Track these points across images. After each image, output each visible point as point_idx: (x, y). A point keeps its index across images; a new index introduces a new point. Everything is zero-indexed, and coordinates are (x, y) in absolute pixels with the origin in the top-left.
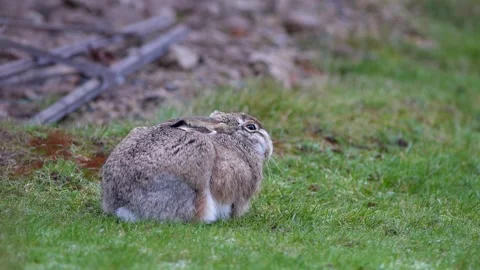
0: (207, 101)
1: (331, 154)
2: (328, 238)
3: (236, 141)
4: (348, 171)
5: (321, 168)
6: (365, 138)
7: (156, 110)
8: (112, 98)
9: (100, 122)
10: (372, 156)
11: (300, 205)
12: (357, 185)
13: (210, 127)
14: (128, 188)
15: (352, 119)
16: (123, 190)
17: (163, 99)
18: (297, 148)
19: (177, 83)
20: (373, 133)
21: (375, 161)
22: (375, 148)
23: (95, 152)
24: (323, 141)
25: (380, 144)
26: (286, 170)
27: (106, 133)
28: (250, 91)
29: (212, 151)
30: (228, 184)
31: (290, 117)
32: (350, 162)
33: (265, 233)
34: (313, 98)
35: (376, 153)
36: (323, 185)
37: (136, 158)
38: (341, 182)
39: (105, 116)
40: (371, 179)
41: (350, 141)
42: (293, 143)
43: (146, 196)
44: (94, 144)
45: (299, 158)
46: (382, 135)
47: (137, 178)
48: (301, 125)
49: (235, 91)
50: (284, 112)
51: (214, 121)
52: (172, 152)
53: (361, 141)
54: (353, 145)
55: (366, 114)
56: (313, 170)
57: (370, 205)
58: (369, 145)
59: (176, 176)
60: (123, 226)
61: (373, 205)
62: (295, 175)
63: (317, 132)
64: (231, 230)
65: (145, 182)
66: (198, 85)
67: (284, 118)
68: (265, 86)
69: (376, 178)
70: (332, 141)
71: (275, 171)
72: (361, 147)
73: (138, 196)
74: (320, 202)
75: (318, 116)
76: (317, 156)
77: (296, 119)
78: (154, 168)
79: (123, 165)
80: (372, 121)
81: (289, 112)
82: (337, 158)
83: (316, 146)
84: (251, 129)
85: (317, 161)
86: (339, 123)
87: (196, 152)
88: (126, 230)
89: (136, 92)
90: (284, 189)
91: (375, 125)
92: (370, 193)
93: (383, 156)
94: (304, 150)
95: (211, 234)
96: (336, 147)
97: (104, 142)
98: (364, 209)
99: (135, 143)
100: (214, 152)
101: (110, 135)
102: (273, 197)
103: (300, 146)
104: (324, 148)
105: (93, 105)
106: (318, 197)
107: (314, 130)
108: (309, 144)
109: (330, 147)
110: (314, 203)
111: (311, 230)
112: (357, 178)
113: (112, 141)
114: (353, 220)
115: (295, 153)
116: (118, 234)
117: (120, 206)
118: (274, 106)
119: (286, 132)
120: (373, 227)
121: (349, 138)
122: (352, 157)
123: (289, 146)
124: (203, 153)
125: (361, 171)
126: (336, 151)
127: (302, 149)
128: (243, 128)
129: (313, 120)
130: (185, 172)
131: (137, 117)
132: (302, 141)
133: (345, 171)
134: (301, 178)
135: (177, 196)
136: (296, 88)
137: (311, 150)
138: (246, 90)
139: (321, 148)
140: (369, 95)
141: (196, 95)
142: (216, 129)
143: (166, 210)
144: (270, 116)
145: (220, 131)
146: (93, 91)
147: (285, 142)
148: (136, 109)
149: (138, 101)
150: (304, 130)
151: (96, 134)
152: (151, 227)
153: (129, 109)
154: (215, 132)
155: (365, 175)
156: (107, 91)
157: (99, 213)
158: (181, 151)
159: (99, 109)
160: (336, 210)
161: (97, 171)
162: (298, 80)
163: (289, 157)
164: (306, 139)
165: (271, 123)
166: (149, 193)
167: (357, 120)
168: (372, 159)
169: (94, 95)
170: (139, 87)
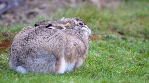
0: (59, 14)
1: (121, 40)
2: (120, 81)
3: (75, 31)
4: (129, 48)
5: (116, 47)
6: (138, 32)
7: (34, 19)
8: (12, 12)
9: (7, 24)
10: (141, 40)
11: (105, 65)
12: (134, 55)
13: (63, 26)
14: (24, 56)
15: (131, 22)
16: (22, 57)
17: (37, 13)
18: (104, 37)
19: (44, 5)
20: (141, 29)
21: (142, 44)
22: (143, 37)
23: (4, 39)
24: (117, 34)
25: (145, 35)
26: (99, 48)
27: (9, 30)
28: (81, 9)
29: (65, 40)
30: (73, 54)
31: (100, 22)
32: (130, 44)
33: (88, 79)
34: (112, 12)
35: (143, 39)
36: (117, 55)
37: (29, 41)
38: (126, 54)
39: (9, 21)
40: (141, 52)
41: (130, 33)
42: (102, 35)
43: (34, 61)
44: (4, 35)
45: (105, 42)
46: (146, 30)
47: (30, 52)
48: (106, 26)
49: (73, 9)
50: (98, 19)
51: (64, 23)
52: (47, 40)
53: (135, 33)
54: (132, 35)
55: (138, 20)
56: (112, 48)
57: (140, 65)
58: (140, 35)
59: (48, 52)
60: (18, 75)
61: (142, 65)
62: (103, 50)
63: (114, 29)
64: (71, 77)
65: (33, 54)
66: (55, 6)
67: (98, 22)
68: (88, 7)
69: (143, 52)
70: (121, 33)
71: (93, 48)
72: (136, 37)
73: (29, 61)
74: (115, 63)
75: (115, 21)
76: (114, 41)
77: (104, 23)
78: (38, 47)
79: (22, 45)
80: (141, 24)
81: (100, 19)
82: (123, 42)
83: (113, 36)
84: (81, 25)
85: (114, 43)
86: (124, 25)
87: (58, 40)
88: (19, 78)
89: (24, 10)
90: (97, 57)
91: (143, 26)
92: (140, 59)
93: (147, 41)
94: (108, 38)
95: (61, 79)
96: (123, 36)
97: (8, 34)
98: (137, 67)
99: (27, 34)
100: (66, 41)
101: (11, 31)
102: (92, 61)
103: (105, 36)
104: (117, 37)
105: (3, 16)
106: (114, 61)
107: (112, 28)
108: (110, 35)
109: (120, 37)
110: (112, 64)
111: (111, 77)
112: (134, 52)
113: (12, 34)
114: (132, 72)
115: (103, 40)
116: (15, 80)
117: (19, 65)
118: (92, 17)
119: (99, 29)
120: (142, 76)
121: (130, 32)
122: (131, 42)
123: (100, 36)
124: (61, 41)
125: (136, 48)
126: (123, 39)
127: (106, 38)
128: (77, 25)
129: (112, 23)
130: (53, 50)
131: (25, 22)
132: (106, 33)
133: (128, 48)
134: (106, 52)
135: (49, 61)
136: (103, 7)
137: (111, 38)
138: (79, 9)
139: (116, 37)
140: (139, 11)
141: (54, 11)
142: (65, 27)
143: (43, 68)
144: (91, 22)
145: (67, 27)
146: (3, 9)
147: (98, 34)
148: (24, 18)
149: (25, 14)
150: (107, 28)
151: (4, 30)
152: (31, 76)
153: (21, 18)
154: (65, 28)
155: (138, 50)
156: (10, 9)
157: (6, 69)
158: (51, 40)
159: (6, 18)
160: (123, 67)
161: (5, 48)
162: (104, 4)
163: (100, 41)
164: (108, 32)
165: (91, 25)
166: (35, 59)
167: (134, 23)
168: (141, 42)
169: (3, 11)
170: (26, 7)
